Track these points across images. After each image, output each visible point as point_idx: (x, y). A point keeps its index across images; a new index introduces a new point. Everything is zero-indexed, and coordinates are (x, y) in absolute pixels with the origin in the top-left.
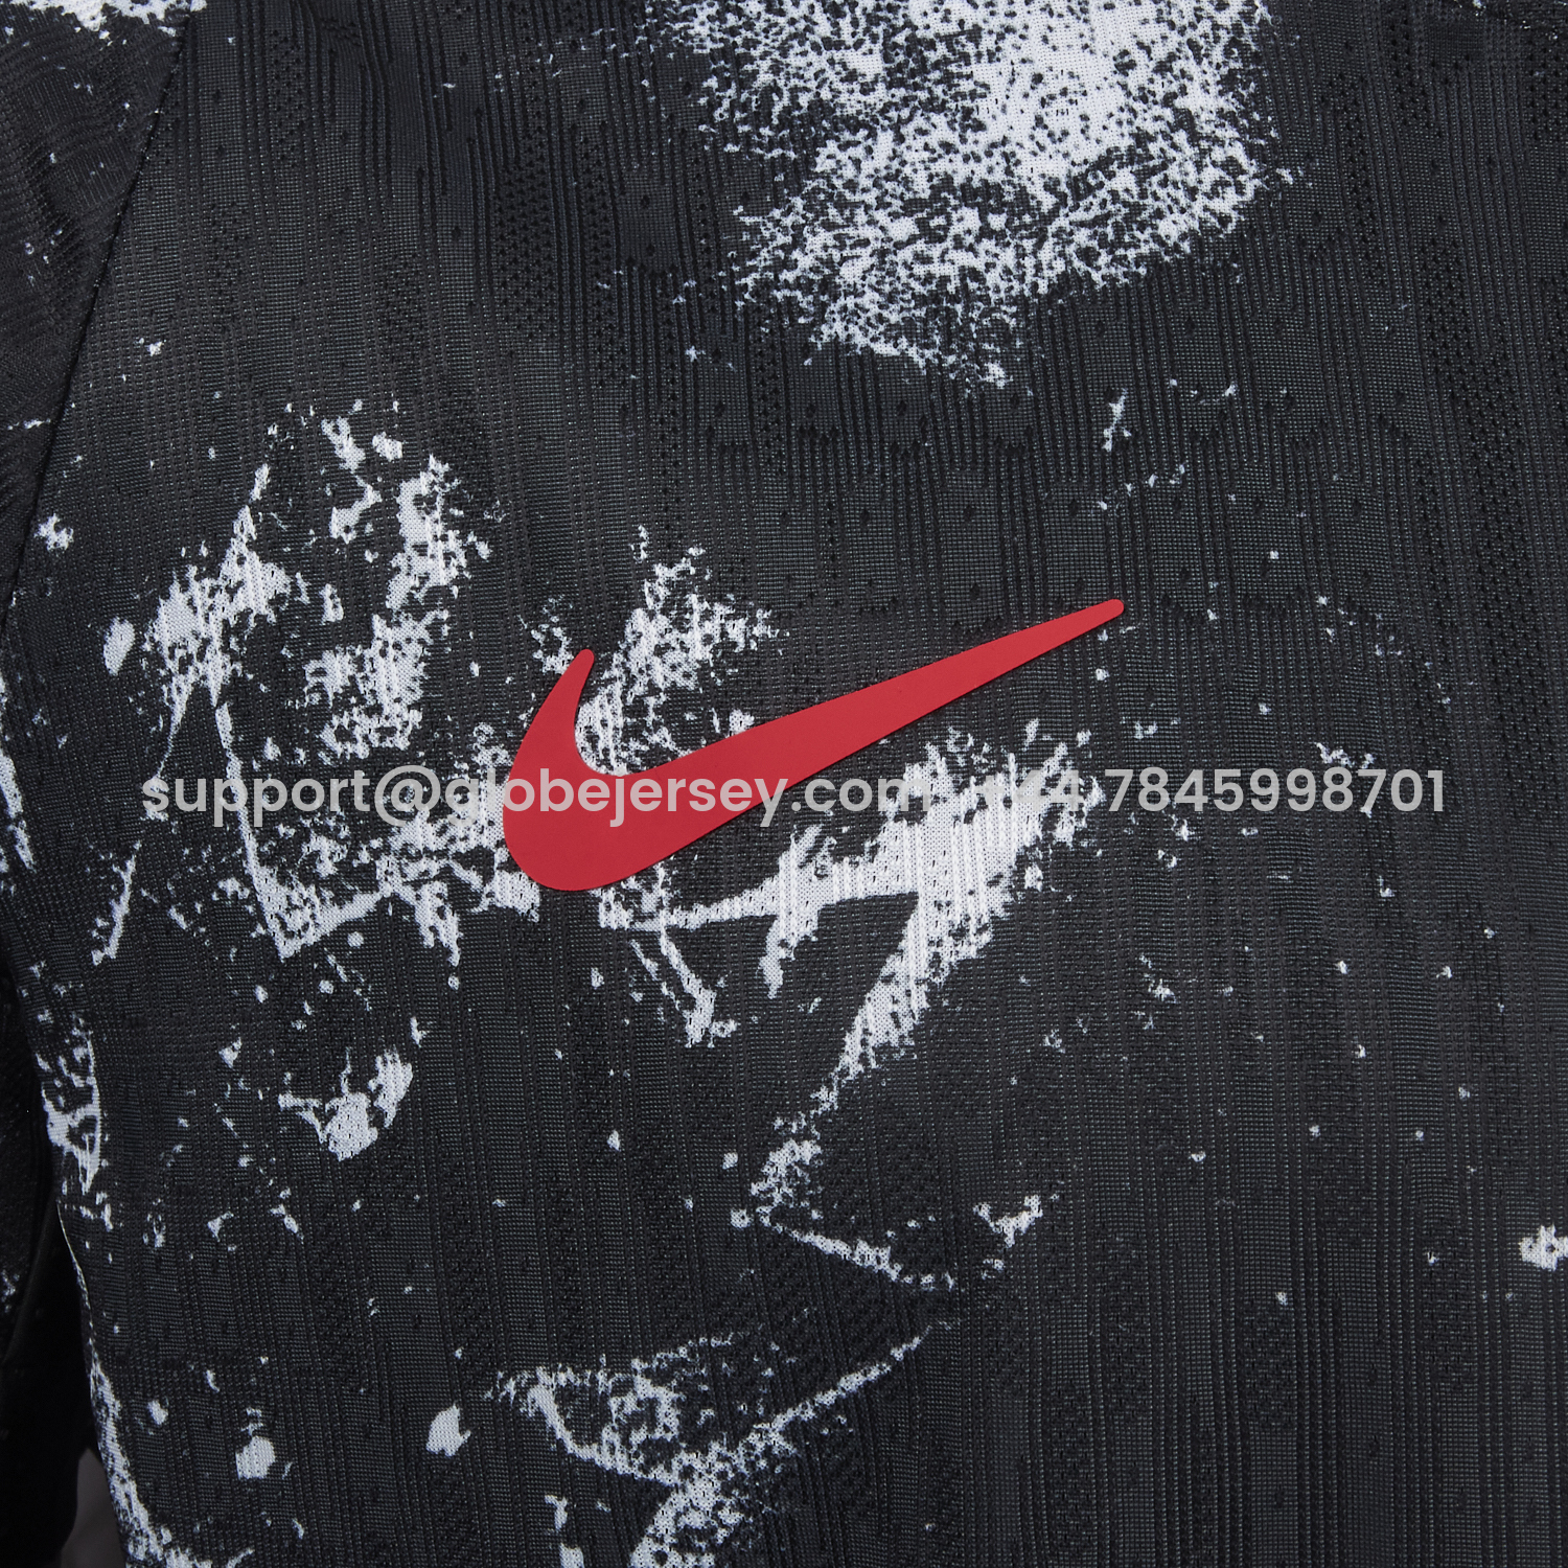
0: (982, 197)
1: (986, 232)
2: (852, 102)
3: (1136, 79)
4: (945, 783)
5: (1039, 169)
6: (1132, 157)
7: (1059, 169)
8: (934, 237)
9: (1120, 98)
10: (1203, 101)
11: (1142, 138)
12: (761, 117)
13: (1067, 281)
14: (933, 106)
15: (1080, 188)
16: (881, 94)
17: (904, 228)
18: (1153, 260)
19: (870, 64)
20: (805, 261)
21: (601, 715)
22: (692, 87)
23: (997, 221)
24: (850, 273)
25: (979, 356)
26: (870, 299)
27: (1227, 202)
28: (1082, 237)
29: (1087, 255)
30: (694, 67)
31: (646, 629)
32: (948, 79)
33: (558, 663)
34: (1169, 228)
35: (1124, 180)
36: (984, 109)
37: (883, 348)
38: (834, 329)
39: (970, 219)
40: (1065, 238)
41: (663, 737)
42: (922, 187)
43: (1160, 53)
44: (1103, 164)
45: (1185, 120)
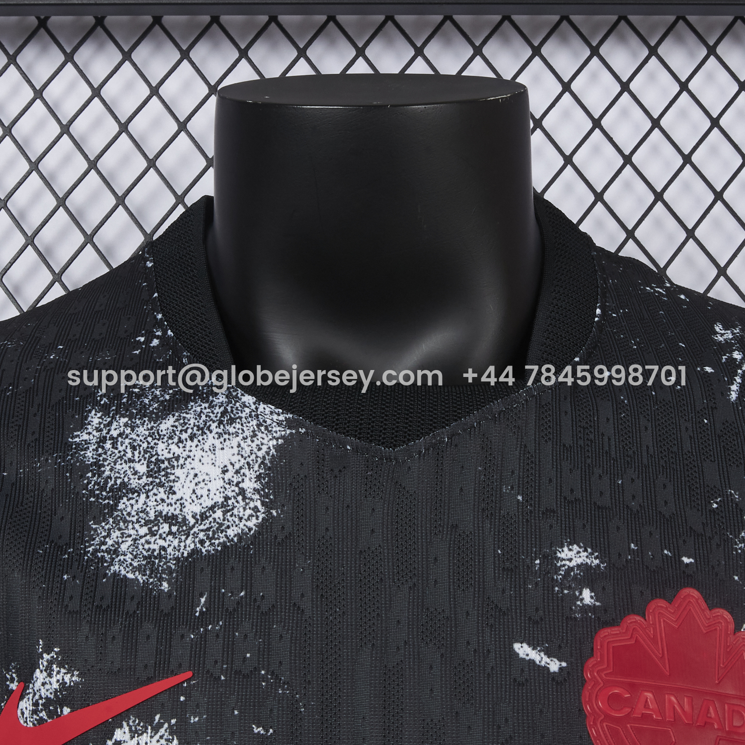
0: (171, 519)
1: (170, 533)
2: (134, 483)
3: (228, 476)
4: (127, 736)
5: (192, 509)
6: (223, 506)
7: (197, 509)
8: (152, 533)
9: (221, 483)
10: (249, 485)
11: (227, 498)
12: (104, 488)
13: (195, 551)
14: (160, 485)
15: (204, 517)
16: (144, 480)
17: (144, 531)
18: (223, 545)
19: (142, 468)
20: (110, 542)
21: (25, 705)
22: (83, 476)
23: (174, 529)
24: (124, 547)
25: (161, 580)
26: (129, 557)
27: (252, 523)
28: (201, 535)
29: (202, 542)
30: (86, 468)
31: (40, 676)
32: (166, 475)
33: (14, 686)
34: (231, 533)
35: (219, 514)
36: (177, 486)
37: (130, 576)
38: (116, 568)
39: (165, 527)
40: (195, 535)
41: (43, 714)
42: (152, 516)
43: (237, 466)
44: (212, 508)
45: (242, 492)
